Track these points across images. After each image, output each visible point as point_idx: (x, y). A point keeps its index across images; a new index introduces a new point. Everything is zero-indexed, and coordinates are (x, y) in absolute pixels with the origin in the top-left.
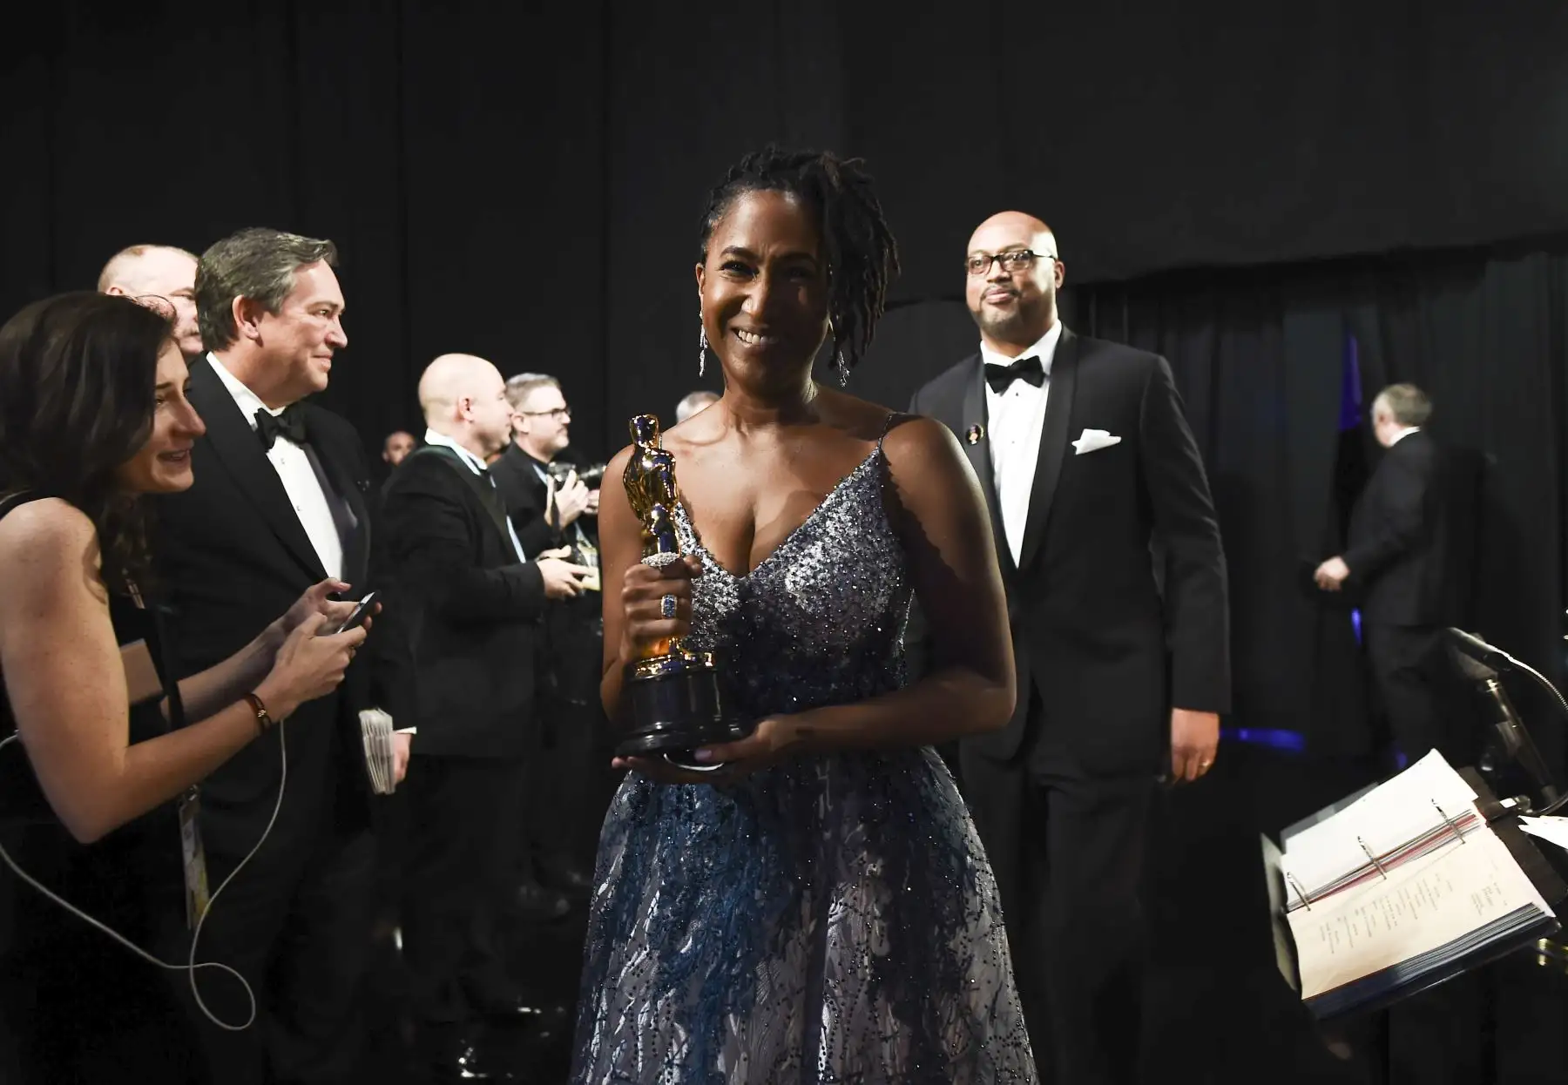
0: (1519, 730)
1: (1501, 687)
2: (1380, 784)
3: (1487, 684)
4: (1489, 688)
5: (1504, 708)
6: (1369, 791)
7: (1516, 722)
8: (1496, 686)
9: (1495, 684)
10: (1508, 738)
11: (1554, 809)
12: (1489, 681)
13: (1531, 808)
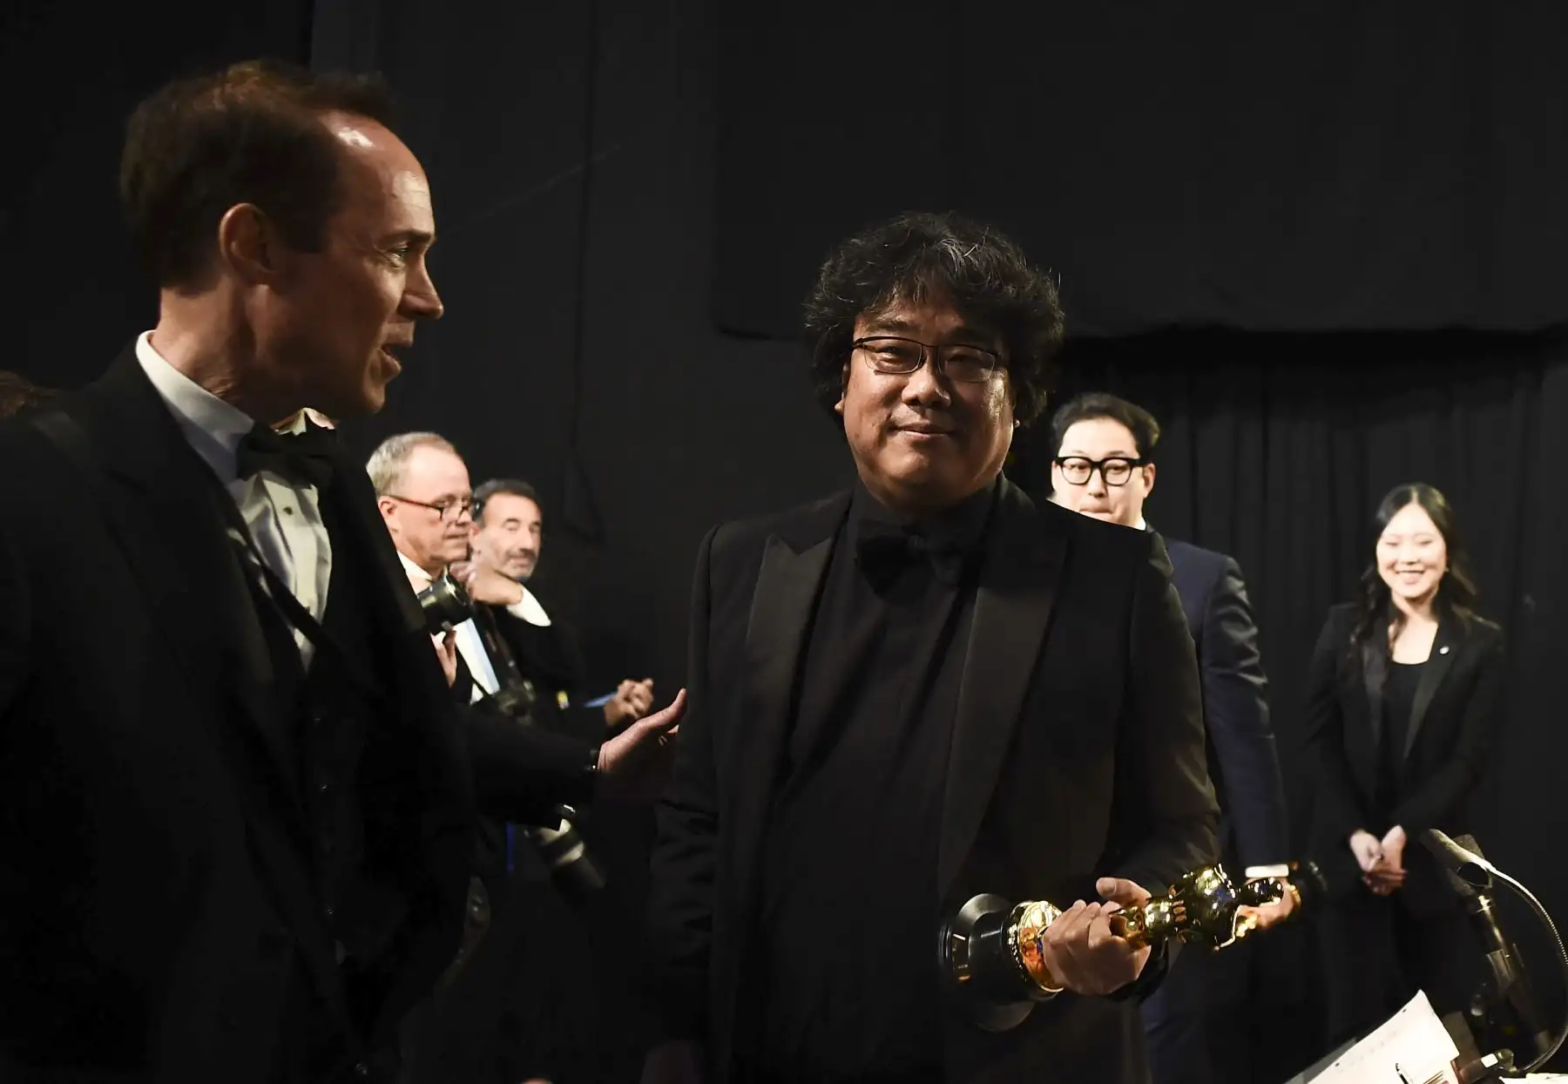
0: (1513, 959)
1: (1494, 905)
2: (1358, 1041)
3: (1479, 901)
4: (1481, 907)
5: (1497, 932)
6: (1346, 1050)
7: (1510, 951)
8: (1488, 904)
9: (1488, 901)
10: (1500, 972)
11: (1540, 1065)
12: (1481, 898)
13: (1514, 1065)
